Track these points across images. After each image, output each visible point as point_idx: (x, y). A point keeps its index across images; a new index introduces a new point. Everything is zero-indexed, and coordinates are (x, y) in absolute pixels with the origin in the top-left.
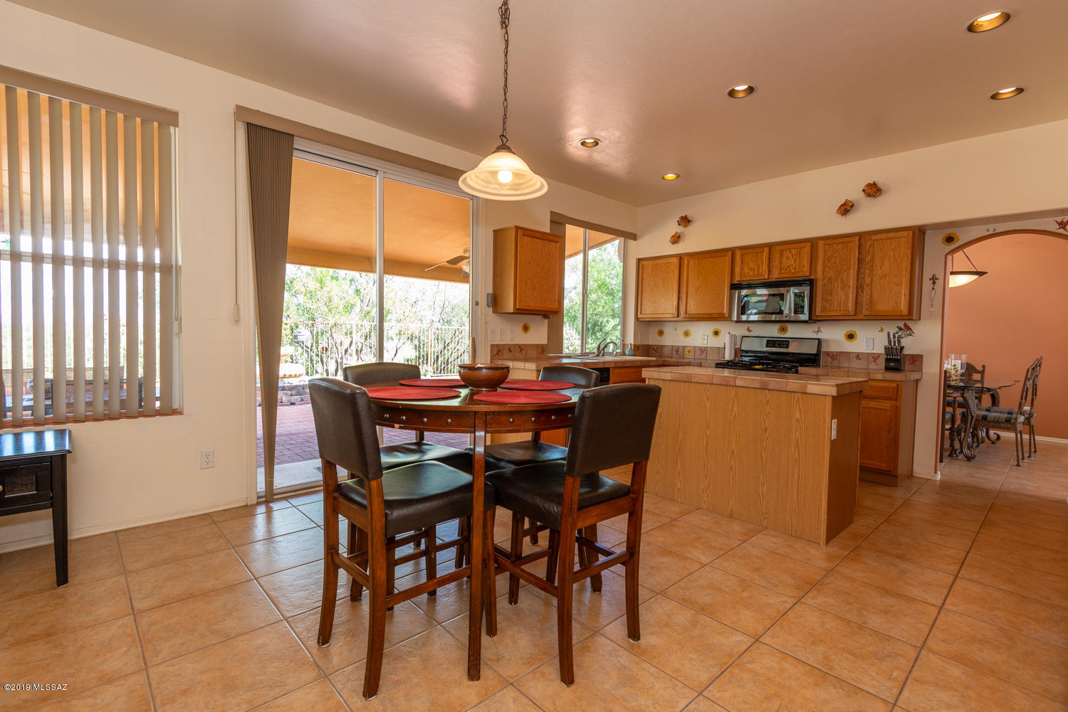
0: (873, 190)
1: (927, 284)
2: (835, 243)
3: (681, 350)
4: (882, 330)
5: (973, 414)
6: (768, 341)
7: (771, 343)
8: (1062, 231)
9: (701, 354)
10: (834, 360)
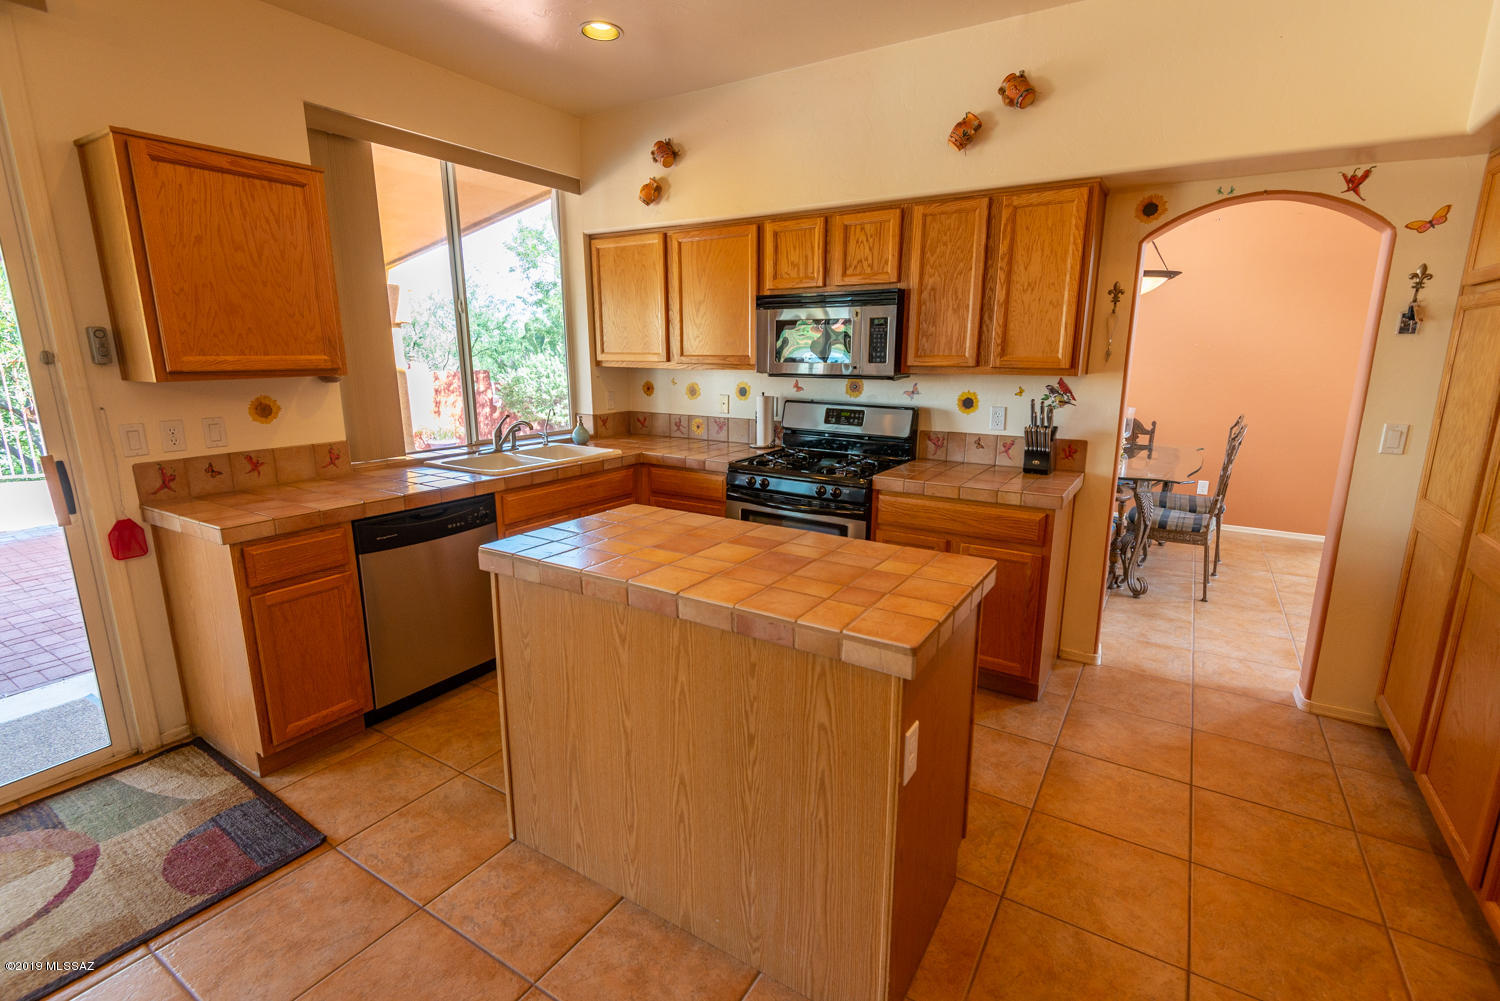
0: (1022, 91)
1: (1106, 301)
2: (943, 213)
3: (684, 423)
4: (1021, 392)
5: (1148, 523)
6: (828, 411)
7: (833, 415)
8: (1351, 196)
9: (718, 432)
10: (938, 447)
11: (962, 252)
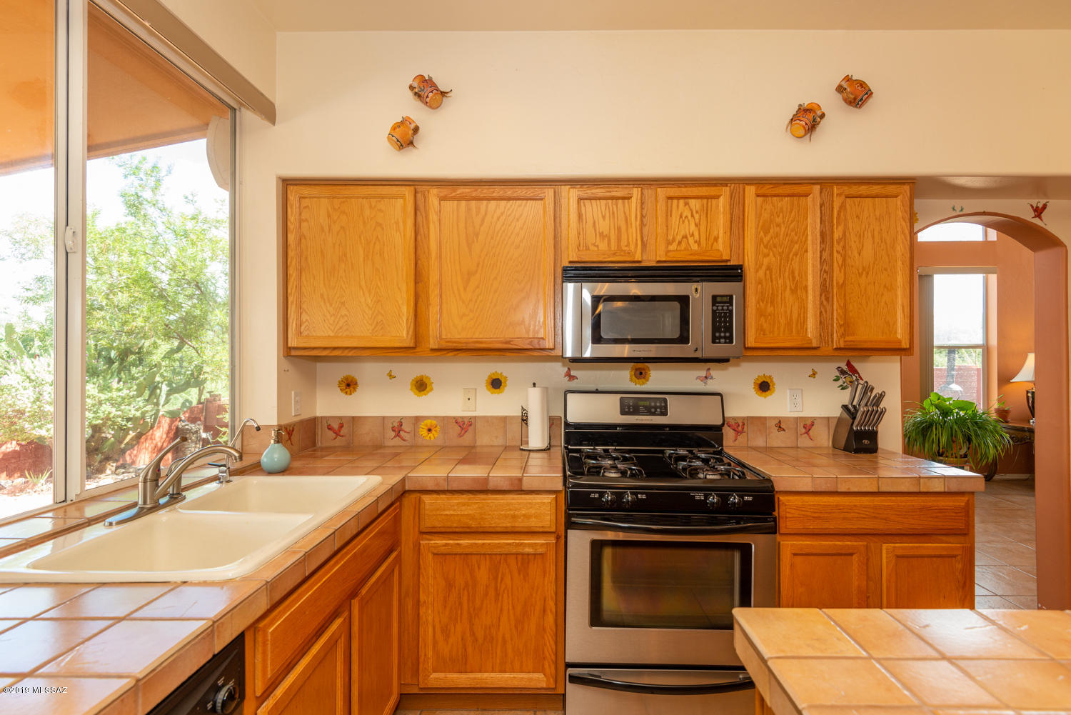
0: (856, 92)
2: (775, 195)
4: (814, 374)
6: (621, 400)
7: (629, 405)
9: (460, 436)
10: (738, 432)
11: (796, 234)
